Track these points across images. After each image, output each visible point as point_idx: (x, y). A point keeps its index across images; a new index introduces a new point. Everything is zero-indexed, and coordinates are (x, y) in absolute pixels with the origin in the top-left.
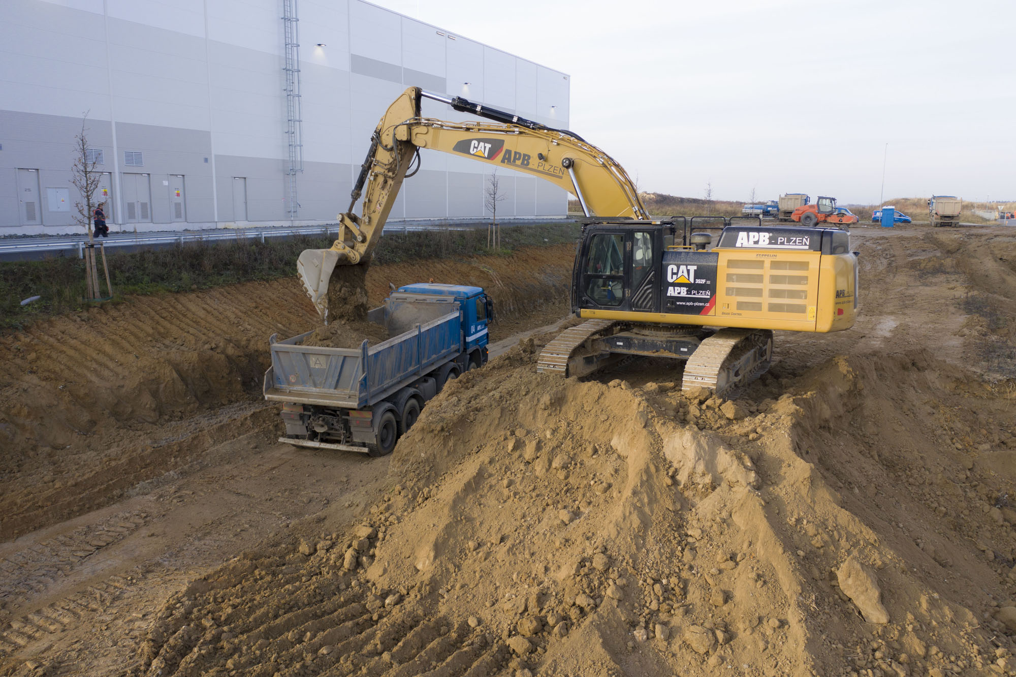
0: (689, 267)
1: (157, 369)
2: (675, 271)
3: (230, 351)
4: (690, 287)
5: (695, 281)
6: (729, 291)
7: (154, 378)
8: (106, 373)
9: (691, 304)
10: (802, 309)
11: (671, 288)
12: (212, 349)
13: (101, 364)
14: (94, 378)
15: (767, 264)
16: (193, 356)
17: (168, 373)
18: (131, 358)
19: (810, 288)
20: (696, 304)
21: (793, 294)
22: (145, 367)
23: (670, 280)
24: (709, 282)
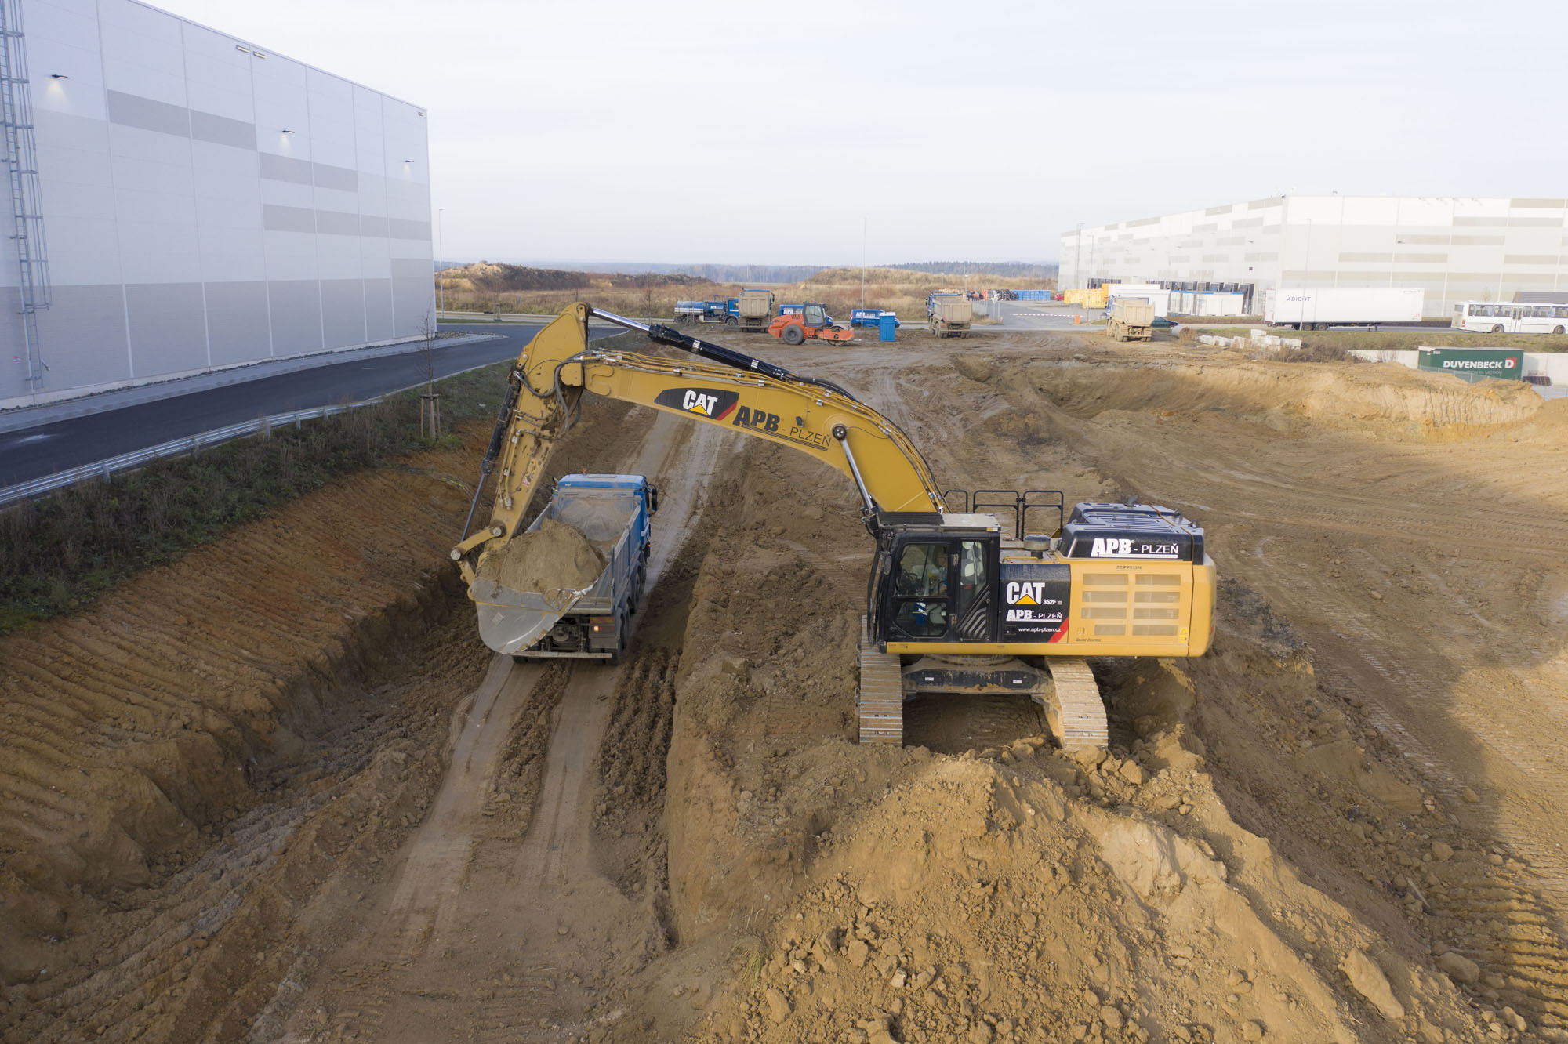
0: (1035, 585)
1: (128, 786)
2: (1017, 590)
3: (214, 722)
4: (1037, 609)
5: (1042, 601)
6: (1085, 613)
7: (127, 805)
8: (51, 816)
9: (1038, 630)
10: (1172, 631)
11: (1011, 612)
12: (185, 727)
13: (33, 801)
14: (37, 833)
15: (1132, 579)
16: (170, 748)
17: (146, 790)
18: (76, 776)
19: (1183, 605)
20: (1044, 630)
21: (1162, 614)
22: (107, 788)
23: (1009, 601)
24: (1060, 603)
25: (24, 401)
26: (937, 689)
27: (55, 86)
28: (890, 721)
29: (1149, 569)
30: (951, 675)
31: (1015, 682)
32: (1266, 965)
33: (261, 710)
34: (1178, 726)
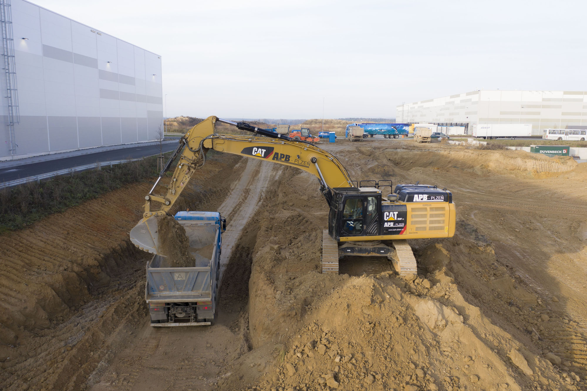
0: (394, 213)
1: (43, 291)
2: (388, 215)
3: (76, 269)
4: (395, 222)
5: (397, 219)
6: (413, 223)
7: (42, 297)
8: (13, 300)
9: (395, 230)
10: (442, 228)
11: (386, 223)
12: (65, 270)
15: (428, 209)
16: (59, 277)
17: (50, 292)
18: (23, 286)
19: (446, 218)
20: (398, 230)
21: (439, 222)
22: (35, 291)
23: (385, 219)
24: (403, 219)
25: (9, 158)
26: (352, 254)
27: (23, 42)
28: (334, 264)
29: (434, 205)
30: (357, 249)
31: (381, 251)
32: (479, 354)
33: (94, 265)
34: (444, 268)
